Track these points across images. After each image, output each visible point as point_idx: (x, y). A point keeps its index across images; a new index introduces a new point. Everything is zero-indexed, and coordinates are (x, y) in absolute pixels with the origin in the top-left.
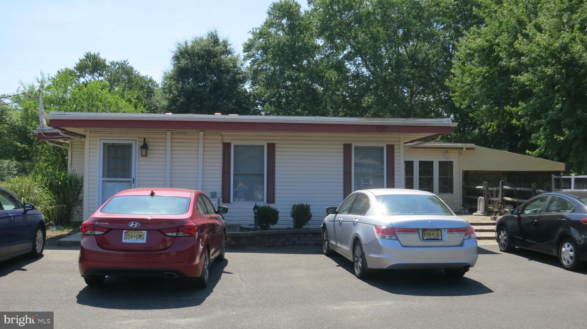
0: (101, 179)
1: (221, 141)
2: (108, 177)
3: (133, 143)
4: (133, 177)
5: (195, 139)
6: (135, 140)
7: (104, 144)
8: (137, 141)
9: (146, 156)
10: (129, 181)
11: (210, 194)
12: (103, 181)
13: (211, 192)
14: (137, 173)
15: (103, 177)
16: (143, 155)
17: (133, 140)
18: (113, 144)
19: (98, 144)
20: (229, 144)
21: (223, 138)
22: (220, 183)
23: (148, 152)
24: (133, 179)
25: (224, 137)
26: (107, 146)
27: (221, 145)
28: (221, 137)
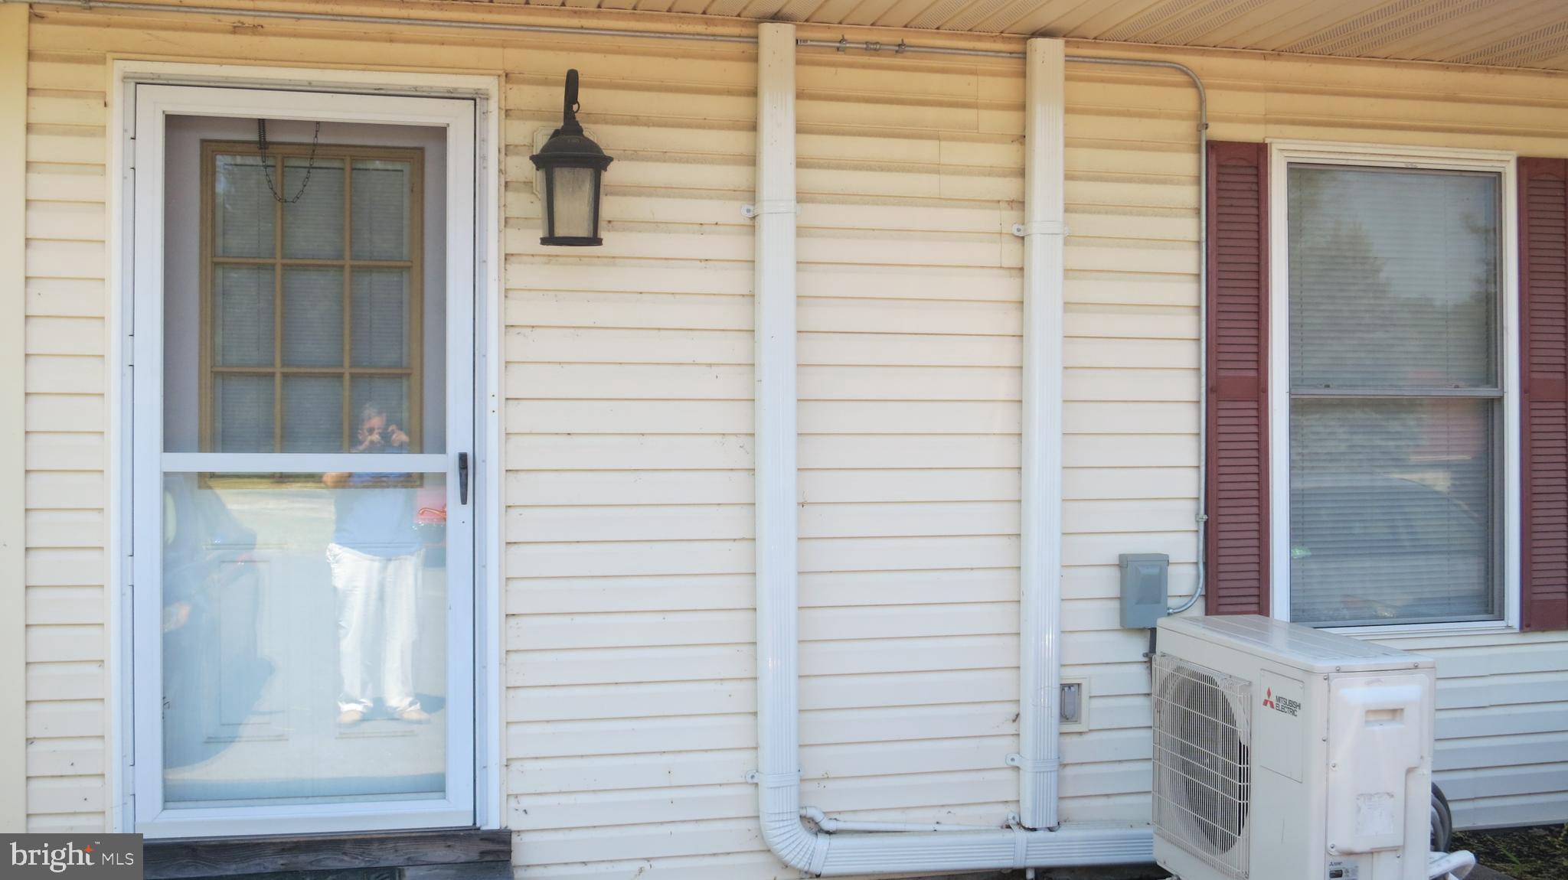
0: (153, 460)
1: (1185, 129)
2: (218, 440)
3: (456, 118)
4: (458, 441)
5: (989, 107)
6: (475, 98)
7: (174, 123)
8: (493, 105)
9: (594, 240)
10: (410, 480)
11: (1115, 573)
12: (170, 481)
13: (1124, 563)
14: (493, 404)
15: (170, 444)
16: (560, 231)
17: (451, 96)
18: (262, 123)
19: (115, 119)
20: (1258, 154)
21: (1202, 101)
22: (1189, 484)
23: (610, 207)
24: (463, 458)
25: (1218, 102)
26: (197, 146)
27: (1187, 163)
28: (1186, 99)
